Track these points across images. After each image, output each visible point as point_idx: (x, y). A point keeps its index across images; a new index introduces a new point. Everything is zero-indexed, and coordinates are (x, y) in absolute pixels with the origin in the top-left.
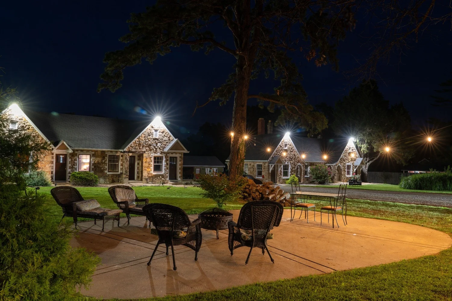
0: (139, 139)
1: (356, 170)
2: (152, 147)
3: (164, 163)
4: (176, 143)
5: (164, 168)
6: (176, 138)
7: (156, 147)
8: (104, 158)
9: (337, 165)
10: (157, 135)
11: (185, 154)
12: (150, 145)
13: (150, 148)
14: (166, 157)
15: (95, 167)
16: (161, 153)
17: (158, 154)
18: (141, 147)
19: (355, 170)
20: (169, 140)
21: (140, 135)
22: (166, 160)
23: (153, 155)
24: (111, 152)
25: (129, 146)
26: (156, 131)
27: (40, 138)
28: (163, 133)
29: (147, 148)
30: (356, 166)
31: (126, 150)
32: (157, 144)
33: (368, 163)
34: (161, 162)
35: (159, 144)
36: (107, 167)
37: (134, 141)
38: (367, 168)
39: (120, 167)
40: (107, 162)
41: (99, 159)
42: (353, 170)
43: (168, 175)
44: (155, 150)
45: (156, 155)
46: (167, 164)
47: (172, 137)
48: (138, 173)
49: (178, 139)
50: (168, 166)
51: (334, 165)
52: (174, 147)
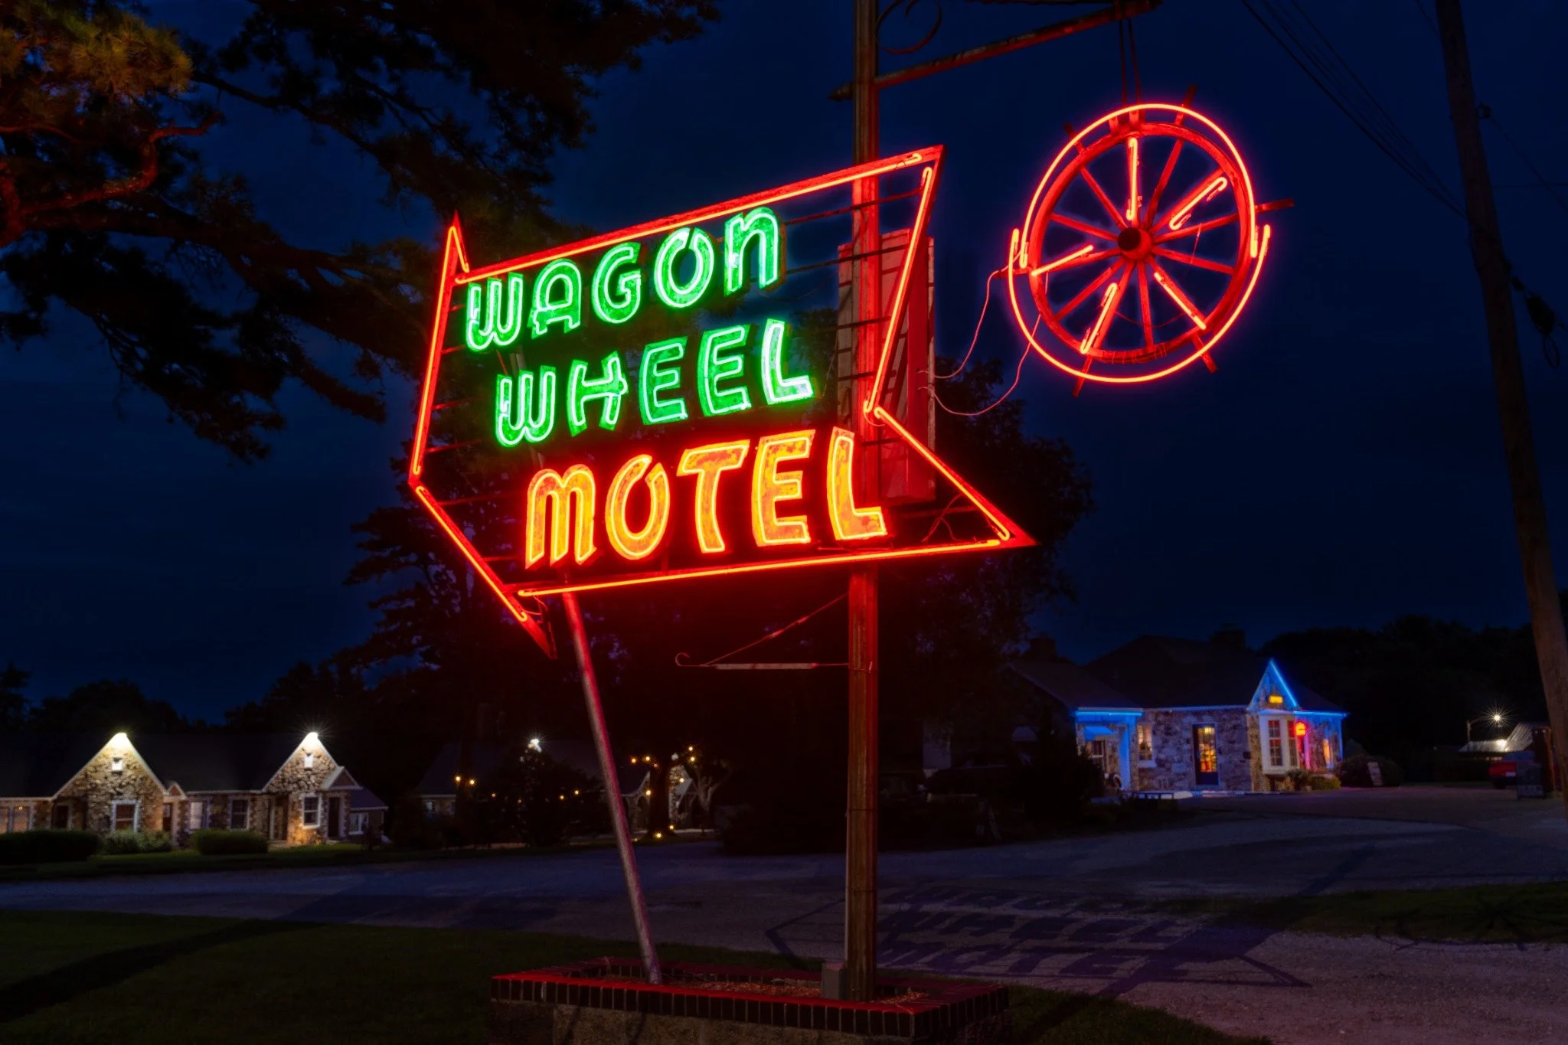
0: (283, 771)
1: (681, 805)
2: (302, 783)
3: (320, 809)
4: (343, 774)
5: (319, 816)
6: (340, 764)
7: (309, 783)
8: (226, 806)
9: (637, 796)
10: (309, 762)
11: (353, 792)
12: (300, 780)
13: (298, 784)
14: (324, 798)
15: (213, 821)
16: (317, 792)
17: (312, 795)
18: (286, 784)
19: (678, 803)
20: (329, 769)
21: (285, 764)
22: (324, 805)
23: (302, 796)
24: (236, 794)
25: (268, 784)
26: (309, 755)
27: (149, 781)
28: (319, 757)
29: (295, 786)
30: (680, 796)
31: (264, 790)
32: (309, 777)
33: (710, 789)
34: (316, 808)
35: (313, 779)
36: (229, 820)
37: (276, 776)
38: (709, 799)
39: (249, 819)
40: (230, 812)
41: (218, 809)
42: (675, 804)
43: (326, 829)
44: (306, 787)
45: (308, 795)
46: (325, 811)
47: (334, 764)
48: (276, 827)
49: (346, 768)
50: (327, 814)
51: (631, 795)
52: (339, 781)
